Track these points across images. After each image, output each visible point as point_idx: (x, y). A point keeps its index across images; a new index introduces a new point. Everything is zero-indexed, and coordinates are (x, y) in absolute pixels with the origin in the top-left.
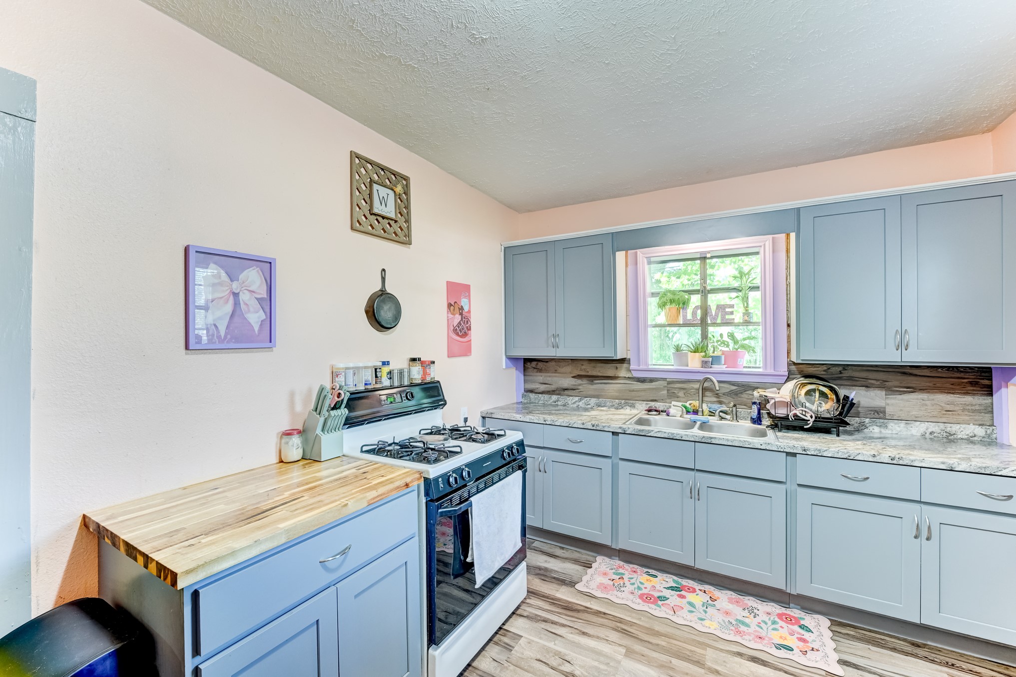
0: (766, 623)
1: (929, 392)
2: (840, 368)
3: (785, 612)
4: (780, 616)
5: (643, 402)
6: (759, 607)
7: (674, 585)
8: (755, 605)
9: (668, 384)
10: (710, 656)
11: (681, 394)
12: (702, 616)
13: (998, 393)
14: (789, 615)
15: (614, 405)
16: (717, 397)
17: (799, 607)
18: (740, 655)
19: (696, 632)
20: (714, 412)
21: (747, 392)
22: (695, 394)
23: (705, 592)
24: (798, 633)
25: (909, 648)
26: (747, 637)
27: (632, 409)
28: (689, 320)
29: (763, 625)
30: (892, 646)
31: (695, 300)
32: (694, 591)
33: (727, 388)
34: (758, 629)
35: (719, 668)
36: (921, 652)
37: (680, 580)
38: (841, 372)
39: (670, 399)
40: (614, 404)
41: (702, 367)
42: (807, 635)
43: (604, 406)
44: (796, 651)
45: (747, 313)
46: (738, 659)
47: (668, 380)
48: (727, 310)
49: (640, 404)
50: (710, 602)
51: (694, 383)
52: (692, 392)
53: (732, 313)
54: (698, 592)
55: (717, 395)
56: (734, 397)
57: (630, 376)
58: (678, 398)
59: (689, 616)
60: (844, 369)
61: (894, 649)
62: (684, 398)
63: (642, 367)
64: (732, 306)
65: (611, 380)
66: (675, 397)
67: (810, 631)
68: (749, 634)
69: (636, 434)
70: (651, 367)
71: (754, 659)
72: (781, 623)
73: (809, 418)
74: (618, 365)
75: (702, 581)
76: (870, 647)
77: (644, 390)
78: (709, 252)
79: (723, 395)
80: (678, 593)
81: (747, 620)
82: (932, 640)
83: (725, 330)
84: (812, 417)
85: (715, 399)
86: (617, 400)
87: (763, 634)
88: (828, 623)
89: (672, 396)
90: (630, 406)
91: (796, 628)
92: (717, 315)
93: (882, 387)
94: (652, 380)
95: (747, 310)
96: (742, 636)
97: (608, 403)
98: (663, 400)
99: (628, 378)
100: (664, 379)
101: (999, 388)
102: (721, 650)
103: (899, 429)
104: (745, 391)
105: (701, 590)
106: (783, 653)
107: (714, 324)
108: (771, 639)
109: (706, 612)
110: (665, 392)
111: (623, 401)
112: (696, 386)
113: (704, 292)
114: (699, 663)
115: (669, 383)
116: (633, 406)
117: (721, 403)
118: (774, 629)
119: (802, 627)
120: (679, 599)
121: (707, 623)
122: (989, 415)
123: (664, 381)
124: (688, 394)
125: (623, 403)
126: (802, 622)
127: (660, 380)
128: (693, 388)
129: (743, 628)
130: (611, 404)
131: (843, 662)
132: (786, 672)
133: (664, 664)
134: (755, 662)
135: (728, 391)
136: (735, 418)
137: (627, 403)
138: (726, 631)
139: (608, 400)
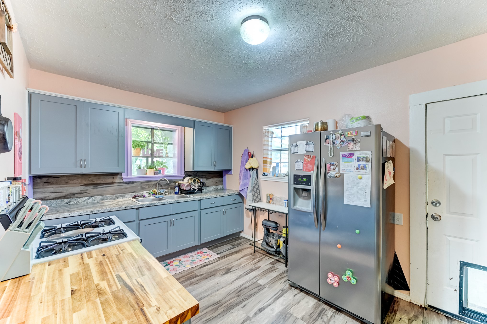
0: (198, 257)
1: (213, 178)
2: (196, 173)
3: (198, 252)
4: (198, 253)
5: (129, 194)
6: (192, 254)
7: (166, 264)
8: (190, 255)
9: (141, 183)
10: (196, 273)
11: (147, 187)
12: (183, 266)
13: (224, 177)
14: (199, 252)
15: (113, 198)
16: (162, 187)
17: (199, 249)
18: (201, 267)
19: (187, 271)
20: (162, 193)
21: (172, 183)
22: (153, 187)
23: (176, 260)
24: (206, 254)
25: (222, 244)
26: (198, 263)
27: (123, 198)
28: (146, 154)
29: (197, 258)
30: (219, 246)
31: (150, 145)
32: (173, 262)
34: (198, 259)
35: (201, 273)
36: (224, 244)
37: (165, 262)
38: (197, 174)
39: (142, 190)
40: (113, 197)
41: (154, 175)
42: (207, 254)
43: (106, 199)
44: (209, 258)
45: (167, 153)
46: (202, 269)
47: (141, 182)
48: (160, 151)
49: (128, 195)
50: (180, 261)
51: (152, 182)
52: (151, 186)
53: (162, 153)
54: (174, 261)
55: (161, 186)
56: (167, 185)
57: (121, 182)
58: (145, 189)
59: (180, 268)
60: (198, 173)
61: (220, 246)
62: (148, 189)
63: (129, 177)
64: (162, 150)
65: (110, 184)
66: (144, 189)
67: (206, 252)
68: (198, 262)
70: (133, 176)
71: (205, 266)
72: (200, 255)
73: (196, 189)
74: (114, 176)
75: (171, 258)
76: (218, 248)
77: (129, 188)
78: (159, 127)
79: (164, 185)
80: (169, 265)
81: (193, 259)
82: (223, 240)
83: (160, 160)
85: (161, 188)
86: (114, 195)
87: (200, 260)
88: (207, 249)
89: (143, 189)
90: (122, 197)
91: (203, 254)
92: (156, 153)
93: (205, 178)
94: (133, 183)
95: (167, 152)
96: (197, 263)
97: (109, 197)
98: (139, 191)
99: (120, 182)
100: (139, 181)
101: (225, 175)
102: (197, 270)
103: (208, 189)
104: (171, 183)
105: (174, 260)
106: (208, 260)
107: (156, 157)
108: (203, 259)
109: (183, 264)
110: (140, 187)
111: (118, 195)
112: (153, 183)
113: (153, 143)
114: (197, 276)
115: (142, 183)
116: (124, 197)
117: (163, 189)
118: (201, 257)
119: (204, 252)
120: (172, 267)
121: (186, 266)
122: (222, 183)
123: (139, 182)
124: (150, 187)
125: (118, 196)
126: (203, 252)
127: (137, 182)
128: (152, 184)
129: (195, 261)
130: (111, 197)
131: (217, 254)
132: (212, 263)
133: (190, 283)
134: (206, 266)
135: (165, 183)
136: (170, 194)
137: (120, 195)
138: (193, 265)
139: (109, 196)
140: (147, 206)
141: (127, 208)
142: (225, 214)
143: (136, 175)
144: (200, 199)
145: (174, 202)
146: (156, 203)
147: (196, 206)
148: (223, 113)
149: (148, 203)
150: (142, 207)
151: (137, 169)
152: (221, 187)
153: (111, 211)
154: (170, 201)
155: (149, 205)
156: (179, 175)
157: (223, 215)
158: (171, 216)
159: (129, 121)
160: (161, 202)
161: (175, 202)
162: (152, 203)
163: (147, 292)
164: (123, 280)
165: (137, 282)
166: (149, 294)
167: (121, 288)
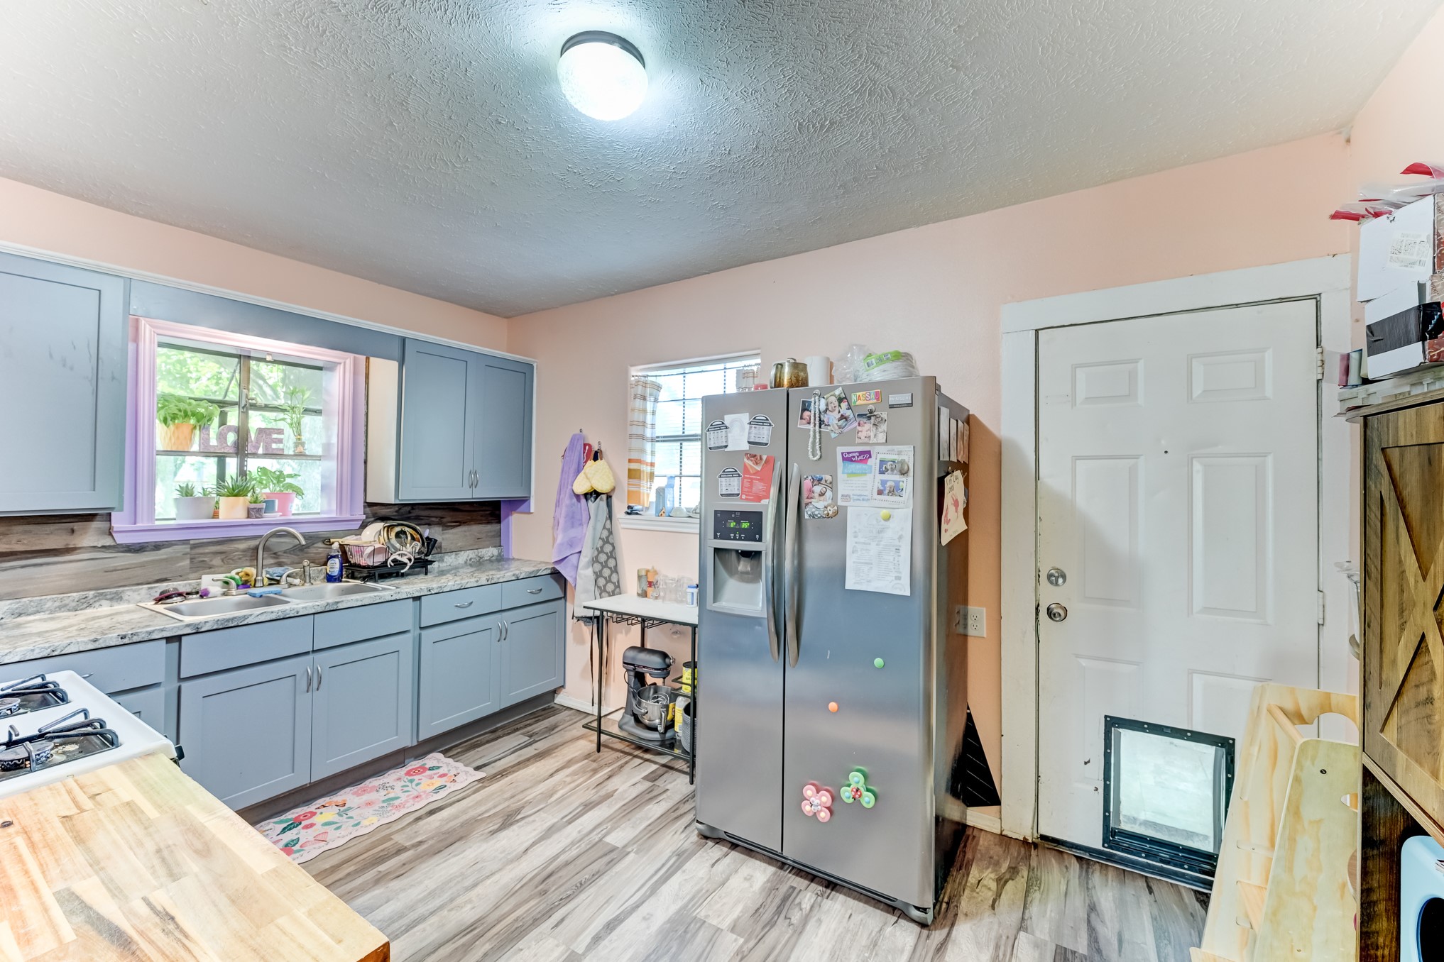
0: (408, 786)
1: (468, 525)
2: (409, 508)
3: (407, 769)
4: (408, 773)
5: (140, 587)
6: (386, 780)
7: (285, 825)
8: (381, 782)
9: (191, 549)
10: (400, 839)
11: (217, 561)
12: (352, 822)
13: (506, 520)
14: (413, 769)
15: (65, 606)
16: (274, 558)
17: (412, 759)
18: (419, 819)
19: (366, 837)
20: (278, 578)
21: (316, 545)
22: (240, 559)
23: (324, 806)
24: (435, 774)
25: (493, 736)
26: (408, 805)
27: (114, 603)
28: (214, 446)
29: (406, 789)
30: (485, 740)
31: (233, 418)
32: (313, 814)
33: (290, 543)
34: (406, 794)
35: (419, 839)
36: (499, 733)
37: (282, 818)
38: (410, 512)
39: (195, 572)
40: (66, 602)
41: (248, 517)
42: (441, 771)
43: (38, 612)
44: (448, 784)
45: (299, 442)
46: (421, 823)
47: (191, 542)
48: (275, 436)
49: (135, 591)
50: (342, 809)
51: (239, 542)
52: (235, 555)
53: (280, 441)
54: (318, 811)
55: (276, 555)
56: (299, 553)
57: (108, 544)
58: (210, 568)
59: (342, 832)
60: (413, 509)
61: (488, 742)
62: (221, 567)
63: (140, 525)
64: (280, 431)
65: (56, 555)
66: (204, 568)
67: (439, 768)
68: (407, 801)
69: (221, 627)
70: (157, 523)
71: (432, 813)
72: (416, 777)
73: (407, 561)
74: (76, 526)
75: (308, 802)
76: (477, 749)
77: (142, 565)
78: (269, 353)
79: (284, 553)
80: (300, 827)
81: (392, 795)
82: (498, 723)
83: (272, 465)
84: (410, 560)
85: (272, 561)
86: (75, 594)
87: (416, 794)
88: (441, 755)
89: (200, 567)
90: (111, 599)
91: (429, 773)
92: (258, 442)
93: (439, 524)
94: (157, 546)
95: (299, 439)
96: (404, 807)
97: (49, 604)
98: (181, 577)
99: (103, 547)
100: (185, 542)
101: (507, 516)
102: (403, 828)
103: (451, 561)
104: (313, 544)
105: (319, 808)
106: (442, 794)
107: (255, 455)
108: (425, 792)
109: (351, 818)
110: (187, 562)
111: (92, 592)
112: (243, 546)
113: (248, 406)
114: (401, 850)
115: (194, 547)
116: (118, 598)
117: (280, 564)
118: (417, 785)
119: (431, 769)
120: (310, 830)
121: (364, 823)
122: (498, 539)
123: (184, 544)
124: (228, 560)
125: (91, 596)
126: (427, 766)
127: (177, 545)
128: (237, 550)
129: (396, 802)
130: (57, 604)
131: (477, 769)
132: (458, 801)
133: (377, 877)
134: (434, 813)
135: (291, 546)
136: (308, 581)
137: (101, 594)
138: (390, 814)
139: (49, 597)
140: (214, 628)
141: (126, 641)
142: (505, 639)
143: (175, 519)
144: (419, 594)
145: (323, 609)
146: (251, 615)
147: (404, 617)
148: (506, 320)
149: (218, 618)
150: (194, 631)
151: (178, 497)
152: (493, 551)
153: (56, 653)
154: (306, 607)
155: (222, 624)
156: (346, 516)
157: (499, 641)
158: (310, 657)
159: (148, 326)
160: (272, 612)
161: (326, 610)
162: (235, 618)
163: (187, 937)
164: (86, 907)
165: (149, 904)
166: (195, 942)
167: (75, 937)
